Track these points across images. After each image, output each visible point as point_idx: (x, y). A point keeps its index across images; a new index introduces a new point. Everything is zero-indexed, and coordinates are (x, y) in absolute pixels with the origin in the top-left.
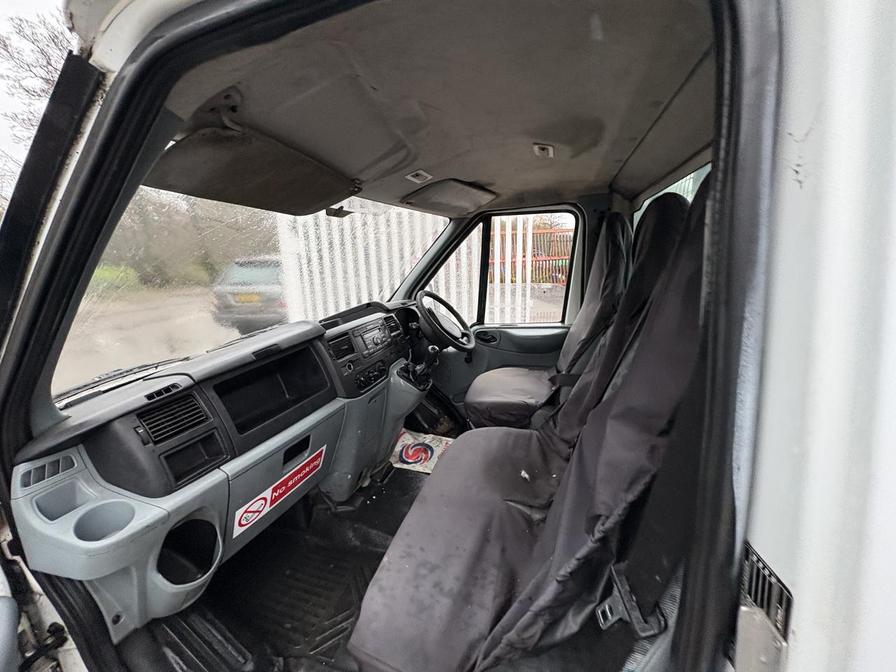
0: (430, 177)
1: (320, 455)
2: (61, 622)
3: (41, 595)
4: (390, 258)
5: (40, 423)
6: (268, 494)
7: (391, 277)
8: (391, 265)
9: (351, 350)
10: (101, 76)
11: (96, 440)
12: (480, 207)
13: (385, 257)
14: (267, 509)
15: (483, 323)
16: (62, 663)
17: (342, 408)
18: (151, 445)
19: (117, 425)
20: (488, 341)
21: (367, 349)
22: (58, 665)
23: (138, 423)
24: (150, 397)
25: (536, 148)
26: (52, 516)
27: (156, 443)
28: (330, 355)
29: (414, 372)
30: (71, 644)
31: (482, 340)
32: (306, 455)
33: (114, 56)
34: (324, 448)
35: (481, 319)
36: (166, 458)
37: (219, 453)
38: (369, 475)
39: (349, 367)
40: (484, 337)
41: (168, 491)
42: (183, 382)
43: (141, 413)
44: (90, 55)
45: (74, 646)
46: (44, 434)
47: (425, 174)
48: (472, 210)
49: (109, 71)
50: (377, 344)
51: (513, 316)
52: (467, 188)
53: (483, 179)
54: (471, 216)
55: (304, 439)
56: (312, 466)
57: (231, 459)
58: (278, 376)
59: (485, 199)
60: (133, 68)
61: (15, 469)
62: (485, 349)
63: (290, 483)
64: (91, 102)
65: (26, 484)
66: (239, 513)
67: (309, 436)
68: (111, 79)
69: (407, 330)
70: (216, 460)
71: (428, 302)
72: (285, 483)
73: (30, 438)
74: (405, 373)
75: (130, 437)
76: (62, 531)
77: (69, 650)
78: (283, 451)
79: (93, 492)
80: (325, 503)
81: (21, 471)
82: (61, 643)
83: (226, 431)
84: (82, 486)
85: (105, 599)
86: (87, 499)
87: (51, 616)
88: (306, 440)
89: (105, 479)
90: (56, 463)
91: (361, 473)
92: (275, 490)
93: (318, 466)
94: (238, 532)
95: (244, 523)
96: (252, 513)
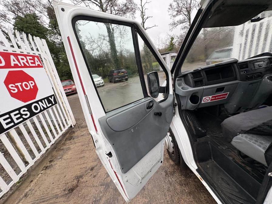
1: (227, 94)
2: (177, 103)
5: (179, 73)
6: (211, 97)
9: (247, 67)
11: (185, 76)
14: (209, 101)
17: (238, 83)
19: (189, 74)
21: (254, 68)
23: (191, 75)
24: (194, 71)
26: (179, 86)
27: (193, 79)
28: (238, 68)
30: (177, 106)
34: (228, 93)
36: (195, 82)
39: (244, 72)
41: (194, 87)
42: (200, 69)
43: (192, 73)
46: (180, 75)
50: (260, 66)
56: (223, 96)
57: (205, 86)
63: (216, 98)
65: (177, 81)
66: (204, 98)
72: (215, 97)
73: (178, 75)
75: (190, 77)
76: (180, 88)
78: (216, 88)
79: (184, 85)
80: (225, 113)
81: (177, 79)
82: (176, 106)
83: (205, 80)
84: (183, 84)
85: (182, 102)
86: (183, 85)
87: (176, 102)
88: (224, 88)
89: (185, 83)
90: (180, 79)
91: (241, 107)
92: (212, 97)
93: (225, 97)
94: (203, 102)
95: (204, 101)
96: (206, 100)
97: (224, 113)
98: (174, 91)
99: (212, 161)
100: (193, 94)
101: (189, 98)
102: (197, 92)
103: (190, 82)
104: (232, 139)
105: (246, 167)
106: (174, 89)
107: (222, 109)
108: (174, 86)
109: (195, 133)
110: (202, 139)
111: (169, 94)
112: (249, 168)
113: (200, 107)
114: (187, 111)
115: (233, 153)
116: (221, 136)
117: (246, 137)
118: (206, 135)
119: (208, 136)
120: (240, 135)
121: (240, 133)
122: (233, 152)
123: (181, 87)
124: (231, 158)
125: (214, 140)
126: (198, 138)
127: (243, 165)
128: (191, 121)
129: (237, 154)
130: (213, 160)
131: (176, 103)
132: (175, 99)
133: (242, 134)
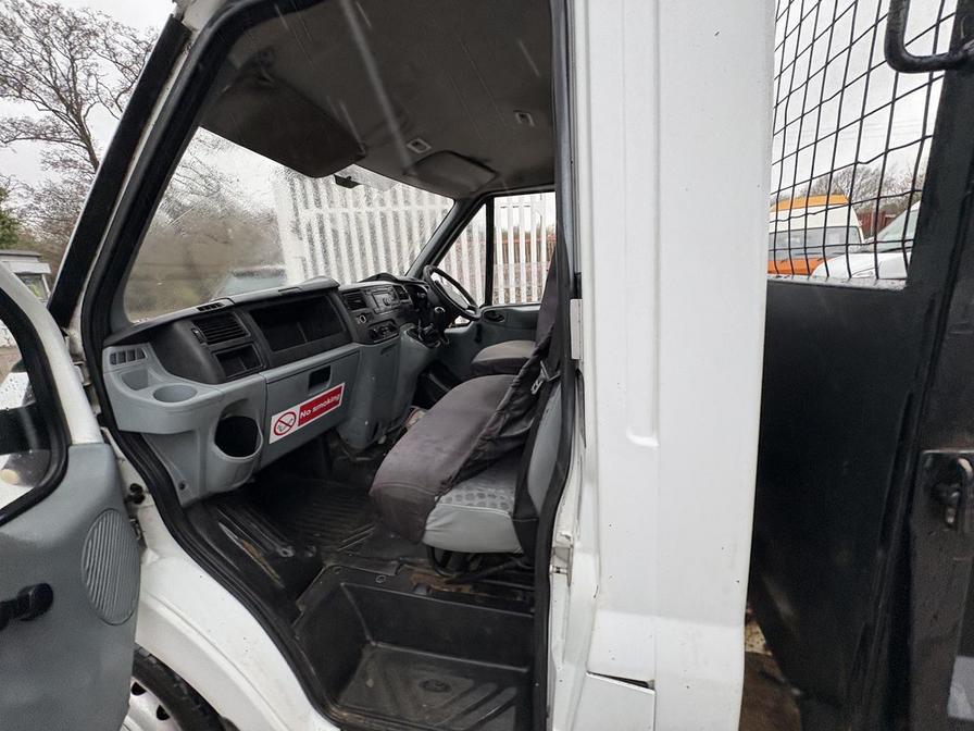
0: (429, 147)
1: (339, 390)
2: (141, 482)
3: (123, 460)
4: (398, 238)
5: (116, 324)
6: (296, 409)
7: (400, 259)
8: (399, 245)
9: (364, 304)
10: (188, 32)
11: (158, 336)
12: (481, 187)
13: (392, 236)
14: (296, 428)
15: (491, 304)
16: (141, 521)
17: (357, 351)
18: (205, 344)
19: (178, 327)
20: (497, 320)
21: (379, 307)
22: (137, 522)
23: (193, 326)
24: (201, 309)
25: (517, 115)
26: (135, 388)
27: (209, 343)
28: (346, 307)
29: (423, 332)
30: (149, 500)
31: (490, 319)
32: (328, 386)
33: (199, 21)
34: (343, 385)
35: (488, 300)
36: (219, 357)
37: (256, 363)
38: (384, 432)
39: (363, 319)
40: (493, 316)
41: (222, 381)
42: (226, 303)
43: (195, 320)
44: (182, 18)
45: (153, 503)
46: (119, 331)
47: (425, 144)
48: (473, 189)
49: (194, 29)
50: (387, 305)
51: (518, 297)
52: (466, 164)
53: (480, 155)
54: (474, 197)
55: (325, 369)
56: (332, 399)
57: (266, 369)
58: (299, 325)
59: (486, 177)
60: (210, 31)
61: (104, 351)
62: (493, 327)
63: (315, 409)
64: (180, 52)
65: (114, 363)
66: (275, 418)
67: (329, 367)
68: (195, 35)
69: (415, 299)
70: (254, 367)
71: (435, 277)
72: (311, 406)
73: (110, 333)
74: (414, 333)
75: (189, 337)
77: (146, 507)
78: (310, 372)
79: (161, 379)
80: (345, 455)
81: (108, 352)
82: (140, 499)
83: (261, 347)
84: (152, 373)
85: (172, 468)
86: (156, 383)
87: (133, 477)
88: (327, 370)
89: (169, 371)
90: (133, 352)
91: (377, 425)
92: (302, 409)
93: (338, 403)
94: (273, 438)
95: (278, 431)
96: (284, 425)
97: (340, 458)
98: (106, 419)
99: (374, 648)
100: (223, 414)
101: (211, 436)
102: (244, 401)
103: (192, 359)
104: (425, 524)
105: (460, 589)
106: (98, 410)
107: (333, 445)
108: (96, 391)
109: (280, 584)
110: (316, 591)
111: (69, 443)
112: (466, 589)
113: (266, 461)
114: (214, 502)
115: (418, 573)
116: (365, 535)
117: (459, 498)
118: (321, 565)
119: (329, 564)
120: (443, 498)
121: (441, 493)
122: (417, 569)
123: (151, 390)
124: (421, 593)
125: (353, 566)
126: (298, 598)
127: (453, 589)
128: (247, 540)
129: (428, 569)
130: (373, 644)
131: (136, 488)
132: (127, 466)
133: (445, 494)
